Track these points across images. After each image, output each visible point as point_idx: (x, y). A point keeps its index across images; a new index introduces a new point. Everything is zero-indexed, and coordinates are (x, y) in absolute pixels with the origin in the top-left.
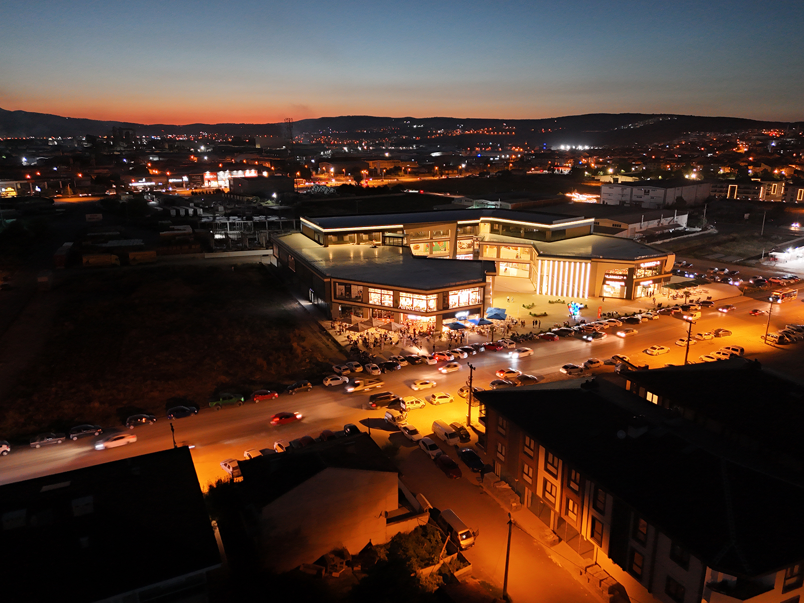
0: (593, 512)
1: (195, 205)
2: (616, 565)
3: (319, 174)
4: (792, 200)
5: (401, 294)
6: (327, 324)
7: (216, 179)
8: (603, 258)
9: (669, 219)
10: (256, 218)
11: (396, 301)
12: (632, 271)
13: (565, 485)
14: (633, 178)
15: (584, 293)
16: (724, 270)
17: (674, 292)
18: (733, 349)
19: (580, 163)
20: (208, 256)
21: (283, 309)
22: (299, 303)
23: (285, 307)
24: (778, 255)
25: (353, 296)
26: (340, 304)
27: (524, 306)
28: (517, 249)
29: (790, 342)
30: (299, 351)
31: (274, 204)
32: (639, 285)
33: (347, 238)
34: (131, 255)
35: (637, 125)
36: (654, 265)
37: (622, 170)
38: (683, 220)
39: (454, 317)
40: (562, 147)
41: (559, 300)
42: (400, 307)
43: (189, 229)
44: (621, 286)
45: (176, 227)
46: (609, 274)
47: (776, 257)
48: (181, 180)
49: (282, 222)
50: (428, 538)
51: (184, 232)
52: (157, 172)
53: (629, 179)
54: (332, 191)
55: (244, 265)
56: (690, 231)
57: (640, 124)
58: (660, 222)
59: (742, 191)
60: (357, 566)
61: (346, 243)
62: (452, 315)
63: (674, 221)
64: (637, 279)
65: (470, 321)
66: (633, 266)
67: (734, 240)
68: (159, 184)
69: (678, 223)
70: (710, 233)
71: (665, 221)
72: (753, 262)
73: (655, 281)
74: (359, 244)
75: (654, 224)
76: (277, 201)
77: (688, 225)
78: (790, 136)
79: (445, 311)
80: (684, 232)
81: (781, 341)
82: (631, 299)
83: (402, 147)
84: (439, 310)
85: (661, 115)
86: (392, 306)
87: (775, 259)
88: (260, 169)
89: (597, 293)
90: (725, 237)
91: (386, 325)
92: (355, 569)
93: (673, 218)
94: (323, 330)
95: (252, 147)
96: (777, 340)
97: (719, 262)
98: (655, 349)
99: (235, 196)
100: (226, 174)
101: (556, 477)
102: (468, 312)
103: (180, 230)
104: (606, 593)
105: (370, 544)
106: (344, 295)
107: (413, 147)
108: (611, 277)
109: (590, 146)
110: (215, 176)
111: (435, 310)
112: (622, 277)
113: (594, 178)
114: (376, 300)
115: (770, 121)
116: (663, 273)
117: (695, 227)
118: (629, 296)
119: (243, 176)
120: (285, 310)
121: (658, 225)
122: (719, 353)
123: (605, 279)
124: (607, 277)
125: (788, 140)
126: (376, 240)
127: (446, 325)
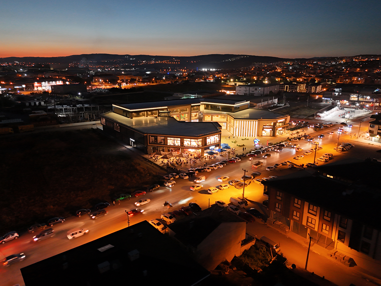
0: (339, 228)
1: (37, 100)
2: (352, 249)
3: (94, 83)
4: (310, 91)
5: (185, 139)
6: (146, 156)
7: (41, 86)
8: (262, 119)
9: (271, 101)
10: (78, 106)
11: (182, 143)
12: (275, 124)
13: (321, 218)
14: (243, 83)
15: (255, 135)
16: (303, 122)
17: (291, 132)
18: (328, 155)
19: (216, 77)
20: (61, 126)
21: (119, 151)
22: (126, 147)
23: (119, 149)
24: (321, 115)
25: (158, 142)
26: (152, 146)
27: (232, 142)
28: (218, 116)
29: (346, 150)
30: (142, 170)
31: (80, 98)
32: (277, 130)
33: (141, 114)
34: (20, 128)
35: (232, 60)
36: (283, 121)
37: (237, 80)
38: (276, 101)
39: (209, 149)
40: (203, 70)
41: (246, 138)
42: (184, 146)
43: (44, 113)
44: (270, 131)
45: (36, 112)
46: (265, 126)
47: (320, 116)
48: (21, 87)
49: (92, 107)
50: (260, 250)
51: (41, 114)
52: (4, 83)
53: (241, 84)
54: (107, 91)
55: (83, 130)
56: (279, 105)
57: (234, 59)
58: (268, 102)
59: (290, 88)
60: (234, 268)
61: (141, 116)
62: (208, 148)
63: (273, 102)
64: (276, 127)
65: (216, 150)
66: (275, 122)
67: (298, 109)
68: (9, 89)
69: (275, 102)
70: (287, 106)
71: (270, 102)
72: (311, 118)
73: (283, 128)
74: (147, 117)
75: (266, 103)
76: (81, 96)
77: (278, 103)
78: (296, 64)
79: (205, 147)
80: (277, 107)
81: (343, 150)
82: (275, 136)
83: (128, 69)
84: (203, 146)
85: (242, 55)
86: (180, 145)
87: (320, 117)
88: (64, 81)
89: (260, 135)
90: (294, 108)
91: (180, 155)
92: (234, 269)
93: (272, 100)
94: (146, 159)
95: (49, 69)
96: (341, 150)
97: (298, 118)
98: (299, 157)
99: (57, 95)
100: (46, 83)
101: (316, 216)
102: (214, 146)
103: (39, 113)
104: (347, 263)
105: (235, 256)
106: (154, 142)
107: (133, 69)
108: (266, 127)
109: (216, 69)
110: (40, 85)
111: (201, 146)
112: (270, 127)
113: (226, 83)
114: (171, 143)
115: (285, 58)
116: (286, 124)
117: (280, 104)
118: (274, 135)
119: (56, 84)
120: (120, 151)
121: (268, 103)
122: (324, 157)
123: (263, 128)
124: (264, 127)
125: (296, 66)
126: (155, 115)
127: (207, 153)
